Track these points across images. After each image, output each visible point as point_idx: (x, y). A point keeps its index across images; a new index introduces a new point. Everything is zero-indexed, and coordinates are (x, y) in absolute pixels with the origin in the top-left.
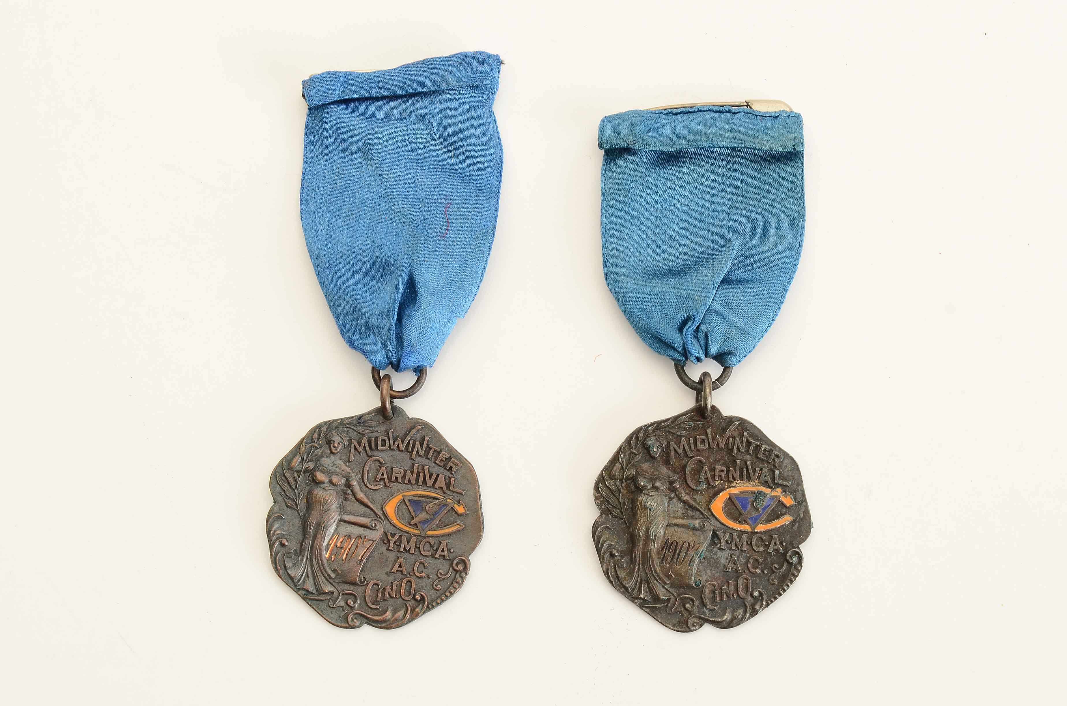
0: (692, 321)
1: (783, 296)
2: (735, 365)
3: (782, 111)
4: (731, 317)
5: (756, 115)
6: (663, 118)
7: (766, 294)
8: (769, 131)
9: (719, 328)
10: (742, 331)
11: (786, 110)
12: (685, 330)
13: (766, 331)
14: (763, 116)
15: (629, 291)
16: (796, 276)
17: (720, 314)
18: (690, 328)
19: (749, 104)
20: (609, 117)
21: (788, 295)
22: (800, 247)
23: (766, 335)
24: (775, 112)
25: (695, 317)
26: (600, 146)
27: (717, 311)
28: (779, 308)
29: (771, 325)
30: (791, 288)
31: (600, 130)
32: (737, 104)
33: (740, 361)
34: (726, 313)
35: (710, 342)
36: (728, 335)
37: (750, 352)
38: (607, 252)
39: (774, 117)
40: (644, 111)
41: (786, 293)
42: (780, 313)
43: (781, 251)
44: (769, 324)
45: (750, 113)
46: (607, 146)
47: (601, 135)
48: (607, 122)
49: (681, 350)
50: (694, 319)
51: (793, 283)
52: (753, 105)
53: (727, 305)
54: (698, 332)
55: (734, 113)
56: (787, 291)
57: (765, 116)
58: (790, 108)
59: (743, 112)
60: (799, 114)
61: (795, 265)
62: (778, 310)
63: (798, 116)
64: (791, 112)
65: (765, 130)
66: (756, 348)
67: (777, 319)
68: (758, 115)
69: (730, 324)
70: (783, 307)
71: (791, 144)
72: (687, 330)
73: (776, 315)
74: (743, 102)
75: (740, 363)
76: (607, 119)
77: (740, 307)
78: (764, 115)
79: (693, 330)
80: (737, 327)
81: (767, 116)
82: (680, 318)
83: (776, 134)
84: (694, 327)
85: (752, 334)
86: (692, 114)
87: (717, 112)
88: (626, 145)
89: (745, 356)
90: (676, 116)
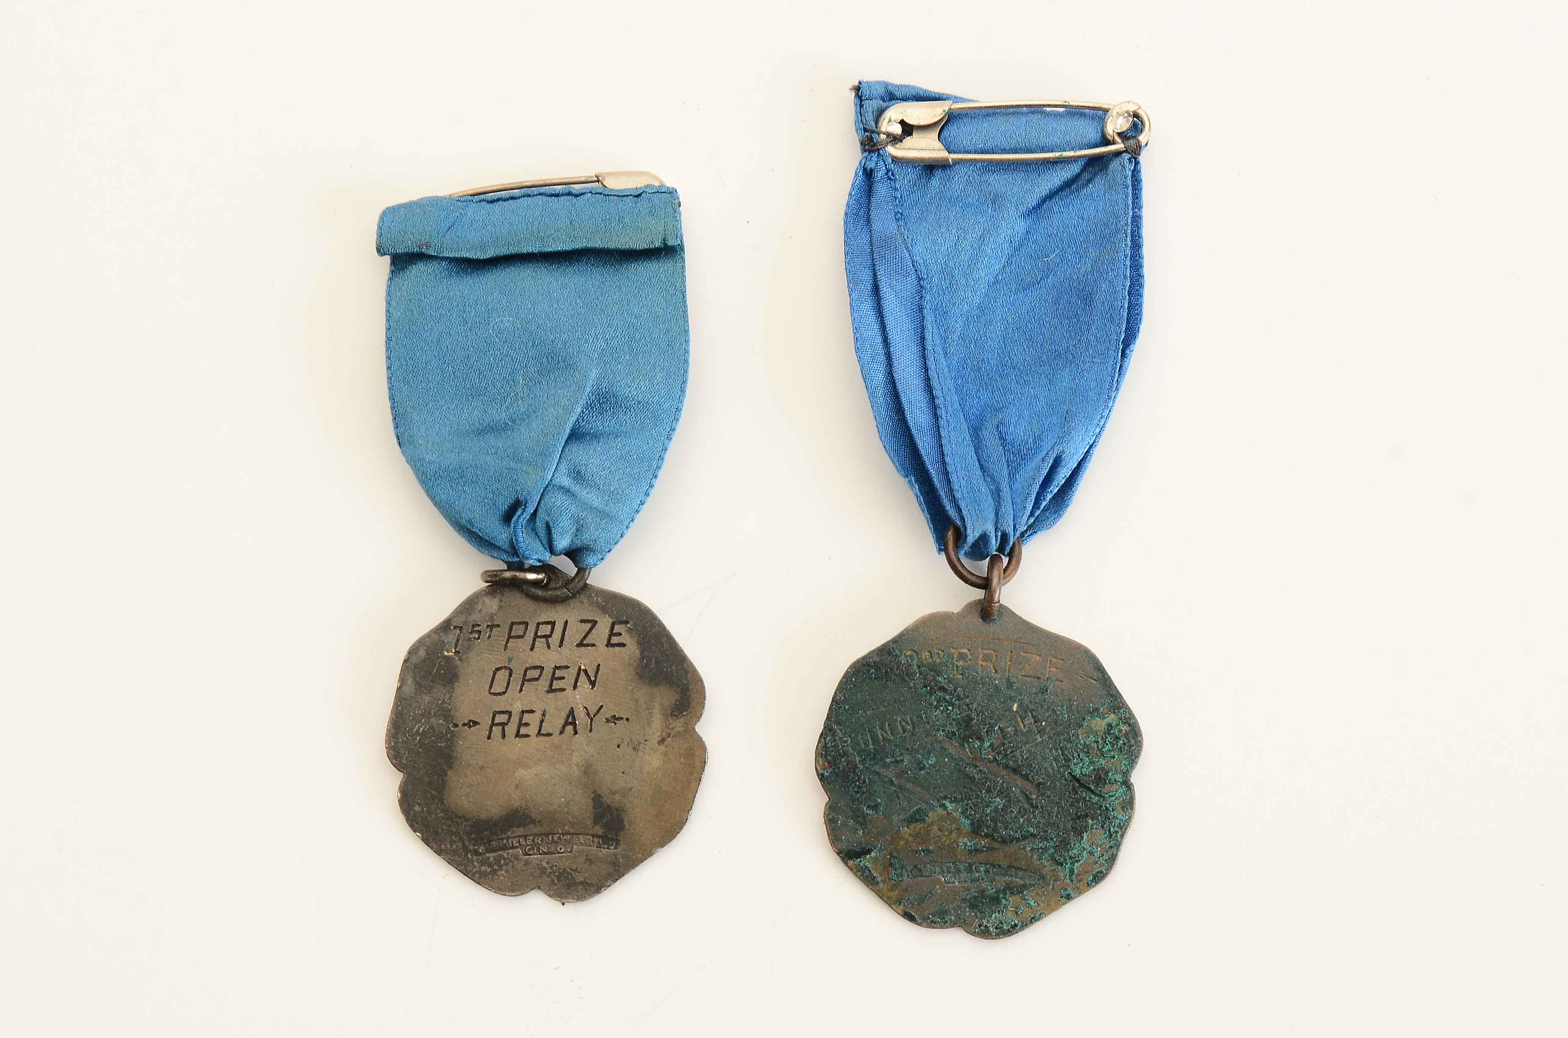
0: (523, 507)
1: (661, 458)
2: (595, 565)
3: (647, 186)
4: (584, 493)
5: (608, 195)
6: (472, 208)
7: (635, 457)
8: (627, 220)
9: (567, 512)
10: (604, 515)
11: (653, 183)
12: (514, 519)
13: (638, 511)
14: (618, 196)
15: (430, 462)
16: (680, 427)
17: (567, 491)
18: (522, 517)
19: (600, 178)
20: (393, 208)
21: (668, 456)
22: (684, 382)
23: (638, 517)
24: (637, 189)
25: (526, 501)
26: (381, 251)
27: (563, 485)
28: (656, 477)
29: (644, 502)
30: (672, 446)
31: (380, 228)
32: (583, 179)
33: (602, 559)
34: (576, 488)
35: (554, 536)
36: (582, 522)
37: (616, 543)
38: (395, 405)
39: (635, 196)
40: (444, 198)
41: (664, 453)
42: (657, 483)
43: (657, 389)
44: (641, 501)
45: (600, 194)
46: (389, 250)
47: (380, 235)
48: (389, 215)
49: (509, 550)
50: (525, 504)
51: (676, 436)
52: (604, 179)
53: (577, 475)
54: (535, 523)
55: (576, 196)
56: (666, 450)
57: (622, 196)
58: (661, 182)
59: (591, 192)
60: (673, 188)
61: (678, 410)
62: (653, 479)
63: (672, 192)
64: (661, 186)
65: (621, 220)
66: (625, 537)
67: (653, 492)
68: (611, 195)
69: (584, 505)
70: (661, 473)
71: (660, 237)
72: (517, 520)
73: (651, 486)
74: (592, 177)
75: (604, 562)
76: (389, 211)
77: (598, 478)
78: (620, 194)
79: (524, 522)
80: (594, 507)
81: (625, 196)
82: (504, 504)
83: (637, 222)
84: (527, 515)
85: (617, 517)
86: (515, 201)
87: (552, 195)
88: (416, 249)
89: (609, 551)
90: (491, 205)
